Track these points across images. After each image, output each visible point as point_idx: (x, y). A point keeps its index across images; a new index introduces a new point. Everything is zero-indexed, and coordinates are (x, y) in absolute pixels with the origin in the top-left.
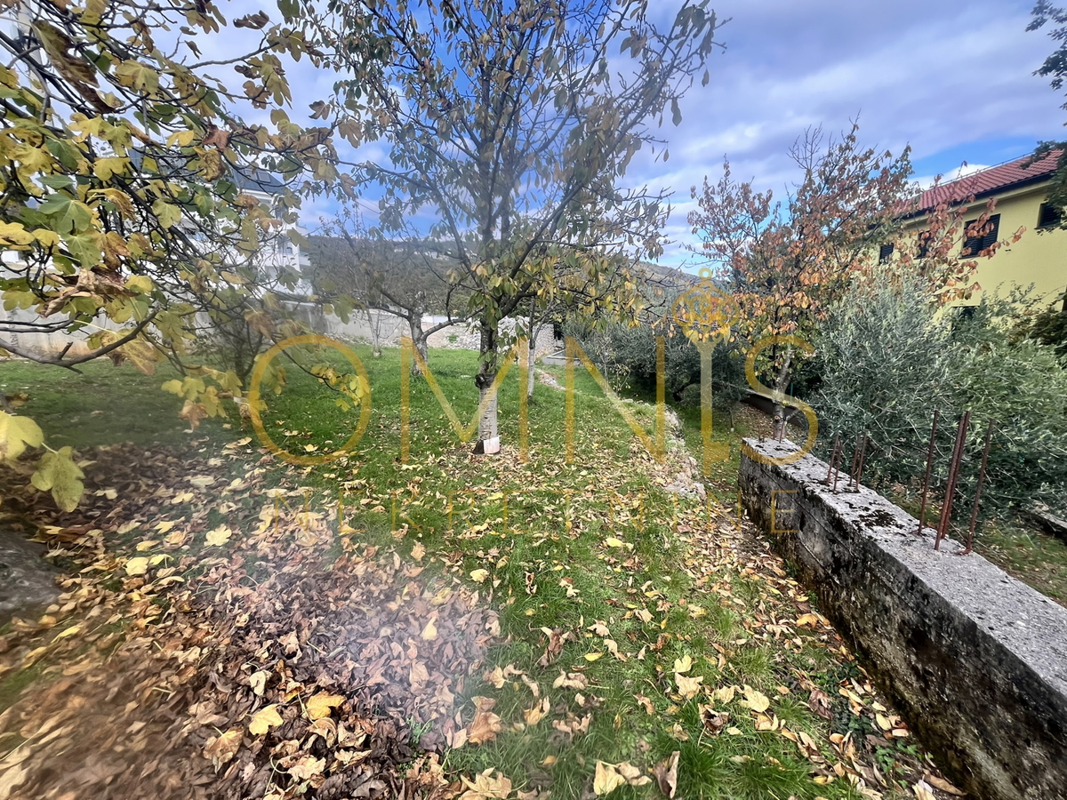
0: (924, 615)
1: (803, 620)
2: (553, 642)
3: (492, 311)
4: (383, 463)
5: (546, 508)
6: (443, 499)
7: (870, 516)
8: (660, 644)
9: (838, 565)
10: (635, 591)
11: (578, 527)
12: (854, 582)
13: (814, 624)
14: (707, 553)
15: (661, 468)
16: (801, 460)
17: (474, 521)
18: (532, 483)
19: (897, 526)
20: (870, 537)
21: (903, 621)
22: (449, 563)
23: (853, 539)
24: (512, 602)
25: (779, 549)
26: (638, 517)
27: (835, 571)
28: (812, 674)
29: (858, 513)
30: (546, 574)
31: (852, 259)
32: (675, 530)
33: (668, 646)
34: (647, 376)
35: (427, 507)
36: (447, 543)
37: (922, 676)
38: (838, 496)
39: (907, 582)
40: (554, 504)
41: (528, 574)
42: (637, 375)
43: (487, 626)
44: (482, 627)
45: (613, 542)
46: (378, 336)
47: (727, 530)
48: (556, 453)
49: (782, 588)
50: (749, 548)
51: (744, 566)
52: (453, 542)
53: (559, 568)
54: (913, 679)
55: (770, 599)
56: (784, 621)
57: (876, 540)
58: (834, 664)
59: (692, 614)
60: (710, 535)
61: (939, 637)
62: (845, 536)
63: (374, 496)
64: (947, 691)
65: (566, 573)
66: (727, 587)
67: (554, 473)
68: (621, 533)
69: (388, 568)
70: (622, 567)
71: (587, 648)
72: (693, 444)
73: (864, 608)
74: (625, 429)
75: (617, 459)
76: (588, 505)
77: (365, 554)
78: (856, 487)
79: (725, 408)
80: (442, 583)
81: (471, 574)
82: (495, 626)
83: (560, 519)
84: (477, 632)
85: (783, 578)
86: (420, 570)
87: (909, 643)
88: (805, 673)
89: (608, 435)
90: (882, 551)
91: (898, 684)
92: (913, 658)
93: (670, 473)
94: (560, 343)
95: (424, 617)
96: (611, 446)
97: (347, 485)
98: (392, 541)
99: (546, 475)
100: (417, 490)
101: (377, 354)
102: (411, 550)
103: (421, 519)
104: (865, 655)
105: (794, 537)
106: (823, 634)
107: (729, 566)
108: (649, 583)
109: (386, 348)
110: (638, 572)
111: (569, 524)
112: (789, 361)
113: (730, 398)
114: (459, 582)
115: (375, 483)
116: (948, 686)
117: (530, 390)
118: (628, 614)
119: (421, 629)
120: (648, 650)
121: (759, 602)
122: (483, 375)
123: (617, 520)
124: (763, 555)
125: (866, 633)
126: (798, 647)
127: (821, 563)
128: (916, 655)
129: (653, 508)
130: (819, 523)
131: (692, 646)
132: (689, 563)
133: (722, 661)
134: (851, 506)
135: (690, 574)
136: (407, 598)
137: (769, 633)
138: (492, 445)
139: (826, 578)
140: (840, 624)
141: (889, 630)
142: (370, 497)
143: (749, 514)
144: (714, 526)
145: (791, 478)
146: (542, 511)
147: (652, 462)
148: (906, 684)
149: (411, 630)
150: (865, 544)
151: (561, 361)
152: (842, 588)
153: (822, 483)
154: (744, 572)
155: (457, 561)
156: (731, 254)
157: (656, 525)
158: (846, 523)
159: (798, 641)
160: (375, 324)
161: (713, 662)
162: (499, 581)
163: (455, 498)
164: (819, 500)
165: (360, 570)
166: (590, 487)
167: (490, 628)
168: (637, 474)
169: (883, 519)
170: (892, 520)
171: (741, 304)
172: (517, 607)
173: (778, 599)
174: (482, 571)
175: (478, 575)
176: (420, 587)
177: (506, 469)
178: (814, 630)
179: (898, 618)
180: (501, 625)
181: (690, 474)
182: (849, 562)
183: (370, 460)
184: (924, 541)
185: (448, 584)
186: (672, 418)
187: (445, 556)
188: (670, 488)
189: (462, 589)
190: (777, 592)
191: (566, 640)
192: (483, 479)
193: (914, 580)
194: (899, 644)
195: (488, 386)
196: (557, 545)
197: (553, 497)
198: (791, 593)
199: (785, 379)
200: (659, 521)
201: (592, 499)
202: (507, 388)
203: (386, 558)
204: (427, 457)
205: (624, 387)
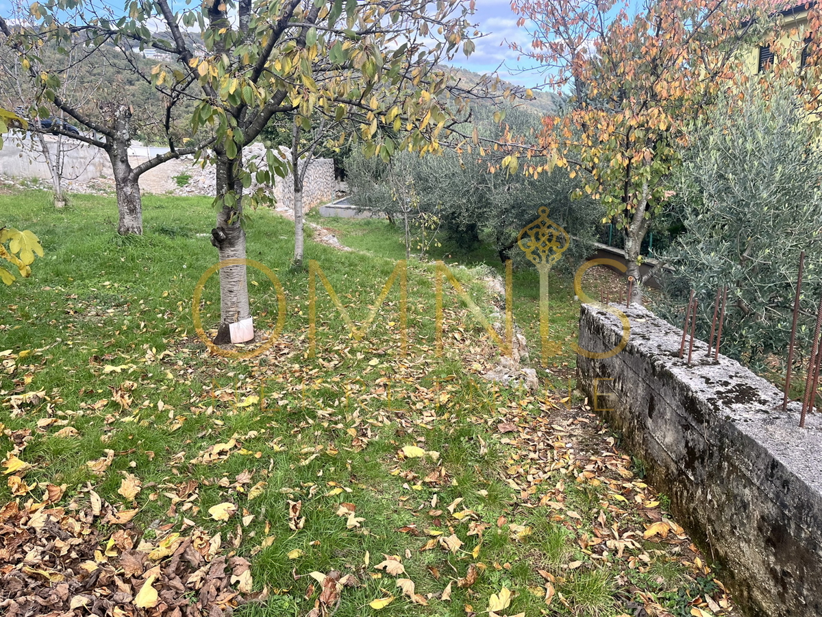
0: (784, 506)
1: (652, 531)
2: (326, 591)
3: (229, 131)
4: (74, 365)
5: (320, 413)
6: (167, 411)
7: (730, 391)
8: (470, 577)
9: (692, 457)
10: (439, 512)
11: (364, 435)
12: (711, 476)
13: (664, 535)
14: (535, 456)
15: (478, 350)
16: (652, 329)
17: (214, 439)
18: (300, 379)
19: (760, 402)
20: (728, 417)
21: (762, 517)
22: (176, 499)
23: (708, 422)
24: (270, 543)
25: (624, 444)
26: (446, 416)
27: (689, 465)
28: (660, 595)
29: (715, 390)
30: (319, 501)
31: (723, 65)
32: (495, 430)
33: (481, 579)
34: (462, 228)
35: (145, 423)
36: (175, 471)
37: (780, 579)
38: (693, 370)
39: (767, 468)
40: (331, 406)
41: (292, 503)
42: (450, 228)
43: (233, 580)
44: (225, 581)
45: (411, 451)
46: (60, 176)
47: (562, 425)
48: (336, 337)
49: (628, 493)
50: (588, 446)
51: (581, 469)
52: (183, 469)
53: (337, 491)
54: (771, 585)
55: (614, 508)
56: (629, 533)
57: (734, 420)
58: (686, 580)
59: (513, 536)
60: (540, 434)
61: (799, 529)
62: (700, 418)
63: (60, 413)
64: (805, 592)
65: (348, 497)
66: (559, 497)
67: (332, 364)
68: (423, 439)
69: (82, 514)
70: (424, 483)
71: (374, 593)
72: (525, 319)
73: (721, 508)
74: (432, 301)
75: (420, 341)
76: (379, 404)
77: (45, 497)
78: (715, 358)
79: (567, 269)
80: (167, 528)
81: (211, 511)
82: (245, 579)
83: (340, 426)
84: (218, 590)
85: (630, 480)
86: (132, 513)
87: (769, 542)
88: (652, 595)
89: (409, 309)
90: (740, 433)
91: (757, 594)
92: (772, 559)
93: (491, 356)
94: (343, 186)
95: (139, 577)
96: (412, 324)
97: (15, 400)
98: (88, 476)
99: (321, 367)
100: (128, 400)
101: (60, 205)
102: (118, 485)
103: (133, 442)
104: (722, 565)
105: (643, 427)
106: (676, 545)
107: (563, 471)
108: (459, 500)
109: (75, 196)
110: (443, 488)
111: (352, 432)
112: (645, 203)
113: (572, 255)
114: (192, 523)
115: (61, 396)
116: (806, 586)
117: (299, 251)
118: (430, 543)
119: (134, 592)
120: (455, 587)
121: (598, 513)
122: (223, 230)
123: (419, 422)
124: (605, 453)
125: (723, 537)
126: (645, 564)
127: (673, 456)
128: (775, 555)
129: (467, 402)
130: (670, 405)
131: (512, 575)
132: (512, 472)
133: (551, 590)
134: (707, 381)
135: (514, 485)
136: (114, 554)
137: (610, 550)
138: (241, 330)
139: (679, 475)
140: (695, 530)
141: (748, 530)
142: (54, 415)
143: (590, 403)
144: (546, 421)
145: (638, 351)
146: (314, 417)
147: (468, 342)
148: (765, 591)
149: (118, 596)
150: (722, 427)
151: (346, 212)
152: (697, 484)
153: (674, 355)
154: (581, 477)
155: (190, 495)
156: (569, 57)
157: (470, 424)
158: (700, 402)
159: (645, 557)
160: (54, 158)
161: (539, 593)
162: (252, 517)
163: (187, 408)
164: (670, 376)
165: (38, 521)
166: (381, 381)
167: (238, 582)
168: (446, 360)
169: (745, 394)
170: (754, 395)
171: (584, 125)
172: (276, 549)
173: (622, 508)
174: (226, 505)
175: (220, 511)
176: (132, 537)
177: (263, 362)
178: (663, 541)
179: (757, 514)
180: (253, 575)
181: (517, 356)
182: (704, 452)
183: (52, 362)
184: (789, 417)
185: (176, 528)
186: (495, 285)
187: (171, 489)
188: (491, 375)
189: (197, 533)
190: (621, 498)
191: (346, 586)
192: (229, 378)
193: (775, 465)
194: (758, 545)
195: (232, 244)
196: (334, 460)
197: (328, 397)
198: (638, 499)
199: (641, 228)
200: (474, 419)
201: (384, 397)
202: (266, 250)
203: (79, 501)
204: (145, 353)
205: (432, 246)
